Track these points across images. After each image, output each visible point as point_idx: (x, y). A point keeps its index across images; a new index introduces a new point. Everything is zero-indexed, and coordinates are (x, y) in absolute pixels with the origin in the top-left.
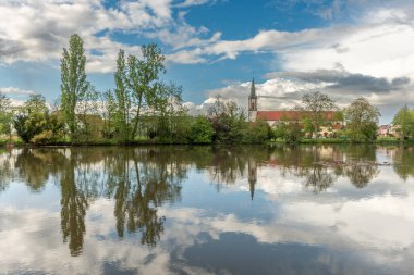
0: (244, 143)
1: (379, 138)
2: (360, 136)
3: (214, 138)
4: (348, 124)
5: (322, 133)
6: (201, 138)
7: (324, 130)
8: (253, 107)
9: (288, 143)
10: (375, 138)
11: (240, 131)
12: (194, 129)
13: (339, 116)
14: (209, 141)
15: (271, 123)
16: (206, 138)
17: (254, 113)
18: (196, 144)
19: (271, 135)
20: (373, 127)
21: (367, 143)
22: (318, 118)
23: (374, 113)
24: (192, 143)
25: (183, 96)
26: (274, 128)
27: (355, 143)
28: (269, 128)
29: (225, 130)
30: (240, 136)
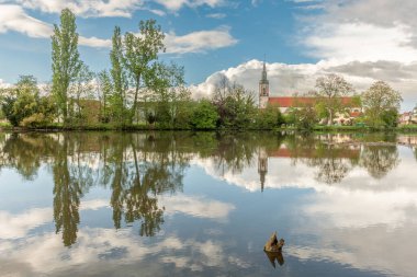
0: (251, 130)
1: (400, 126)
2: (380, 124)
3: (219, 123)
4: (367, 111)
5: (338, 120)
6: (204, 123)
7: (340, 117)
8: (264, 93)
9: (299, 130)
10: (396, 125)
11: (247, 117)
12: (196, 114)
13: (356, 101)
14: (214, 126)
15: (283, 110)
16: (210, 124)
17: (265, 100)
18: (199, 130)
19: (281, 121)
20: (394, 113)
21: (387, 130)
22: (337, 104)
23: (395, 98)
24: (195, 129)
25: (185, 78)
26: (286, 115)
27: (374, 130)
28: (279, 114)
29: (232, 116)
30: (247, 121)
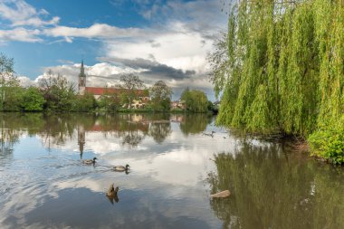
0: (72, 111)
1: (172, 109)
2: (160, 107)
3: (45, 106)
4: (153, 99)
5: (135, 105)
6: (32, 106)
7: (136, 103)
8: (82, 83)
9: (109, 112)
10: (169, 109)
11: (69, 101)
12: (25, 98)
13: (146, 93)
14: (40, 109)
15: (97, 97)
16: (38, 107)
17: (83, 89)
18: (27, 111)
19: (95, 105)
20: (168, 101)
21: (164, 112)
22: (134, 94)
23: (169, 91)
24: (24, 111)
26: (99, 100)
27: (157, 112)
28: (94, 100)
29: (56, 100)
30: (69, 105)
